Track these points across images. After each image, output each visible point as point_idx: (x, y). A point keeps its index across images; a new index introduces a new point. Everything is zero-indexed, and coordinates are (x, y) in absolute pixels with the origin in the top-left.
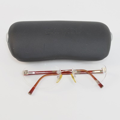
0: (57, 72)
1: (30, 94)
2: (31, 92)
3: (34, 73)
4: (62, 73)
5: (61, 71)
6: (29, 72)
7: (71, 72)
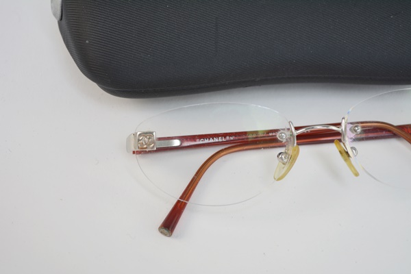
0: (278, 135)
1: (165, 231)
2: (169, 224)
3: (177, 143)
4: (299, 137)
5: (297, 129)
6: (160, 139)
7: (338, 134)
